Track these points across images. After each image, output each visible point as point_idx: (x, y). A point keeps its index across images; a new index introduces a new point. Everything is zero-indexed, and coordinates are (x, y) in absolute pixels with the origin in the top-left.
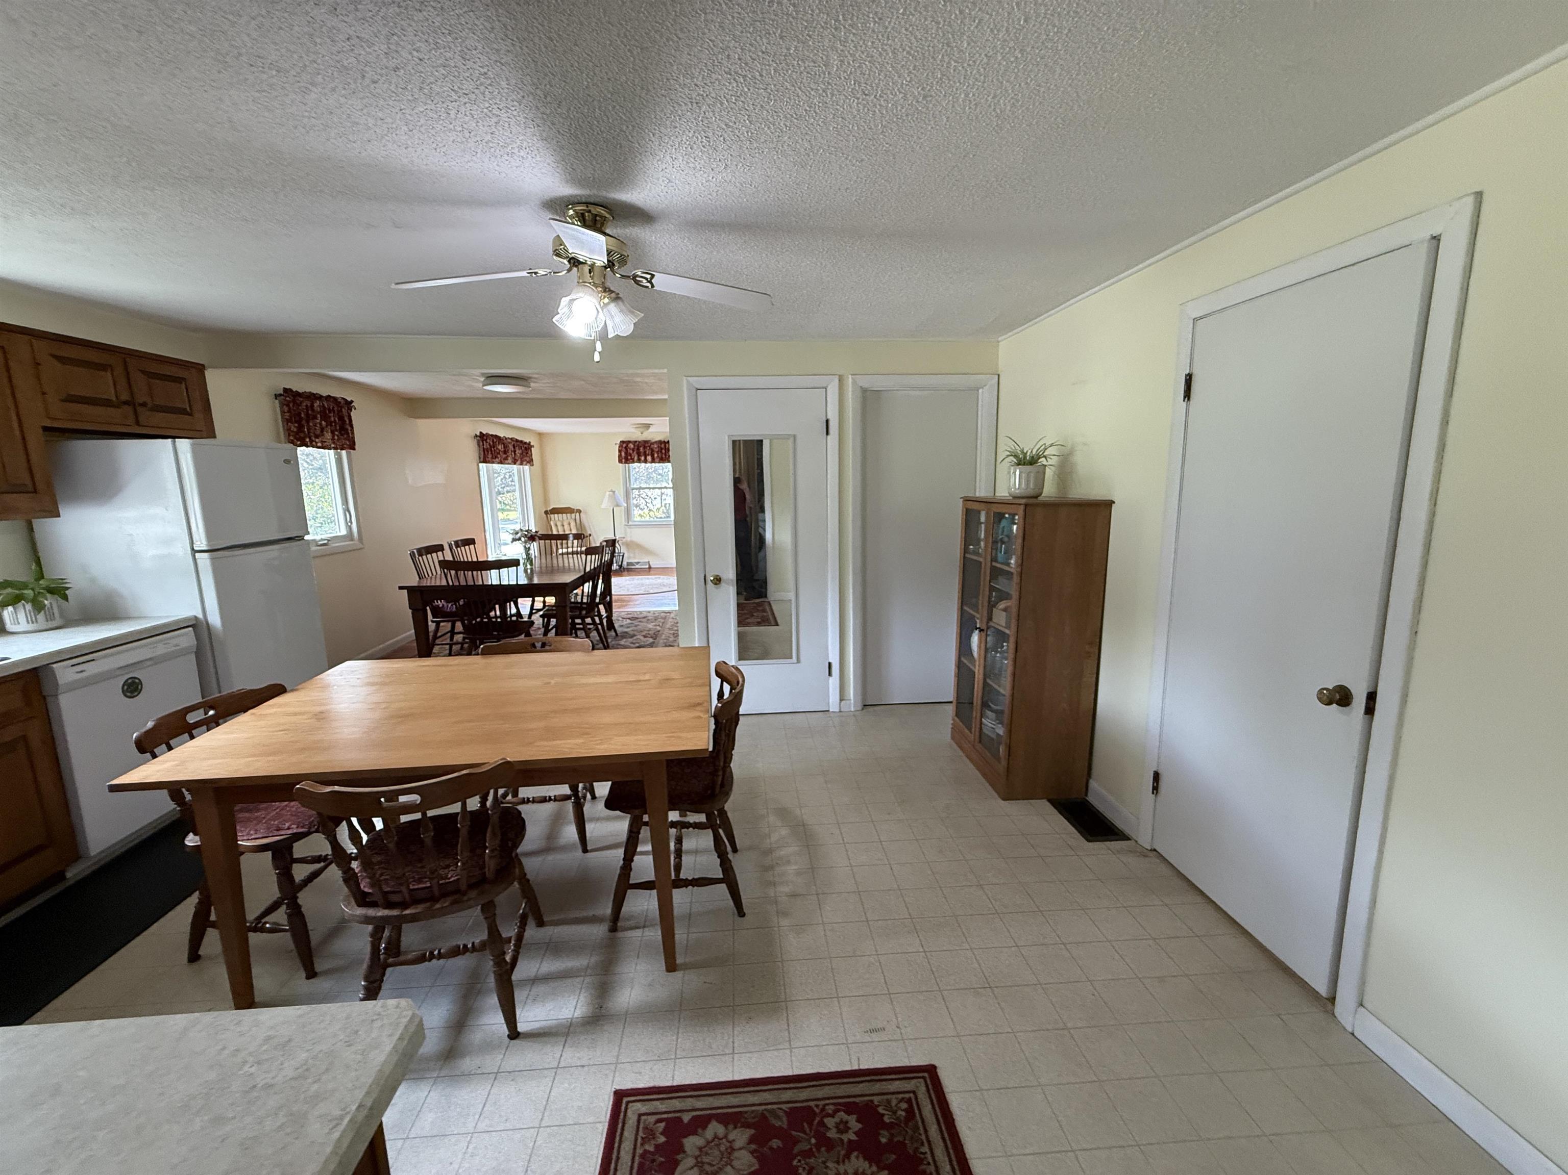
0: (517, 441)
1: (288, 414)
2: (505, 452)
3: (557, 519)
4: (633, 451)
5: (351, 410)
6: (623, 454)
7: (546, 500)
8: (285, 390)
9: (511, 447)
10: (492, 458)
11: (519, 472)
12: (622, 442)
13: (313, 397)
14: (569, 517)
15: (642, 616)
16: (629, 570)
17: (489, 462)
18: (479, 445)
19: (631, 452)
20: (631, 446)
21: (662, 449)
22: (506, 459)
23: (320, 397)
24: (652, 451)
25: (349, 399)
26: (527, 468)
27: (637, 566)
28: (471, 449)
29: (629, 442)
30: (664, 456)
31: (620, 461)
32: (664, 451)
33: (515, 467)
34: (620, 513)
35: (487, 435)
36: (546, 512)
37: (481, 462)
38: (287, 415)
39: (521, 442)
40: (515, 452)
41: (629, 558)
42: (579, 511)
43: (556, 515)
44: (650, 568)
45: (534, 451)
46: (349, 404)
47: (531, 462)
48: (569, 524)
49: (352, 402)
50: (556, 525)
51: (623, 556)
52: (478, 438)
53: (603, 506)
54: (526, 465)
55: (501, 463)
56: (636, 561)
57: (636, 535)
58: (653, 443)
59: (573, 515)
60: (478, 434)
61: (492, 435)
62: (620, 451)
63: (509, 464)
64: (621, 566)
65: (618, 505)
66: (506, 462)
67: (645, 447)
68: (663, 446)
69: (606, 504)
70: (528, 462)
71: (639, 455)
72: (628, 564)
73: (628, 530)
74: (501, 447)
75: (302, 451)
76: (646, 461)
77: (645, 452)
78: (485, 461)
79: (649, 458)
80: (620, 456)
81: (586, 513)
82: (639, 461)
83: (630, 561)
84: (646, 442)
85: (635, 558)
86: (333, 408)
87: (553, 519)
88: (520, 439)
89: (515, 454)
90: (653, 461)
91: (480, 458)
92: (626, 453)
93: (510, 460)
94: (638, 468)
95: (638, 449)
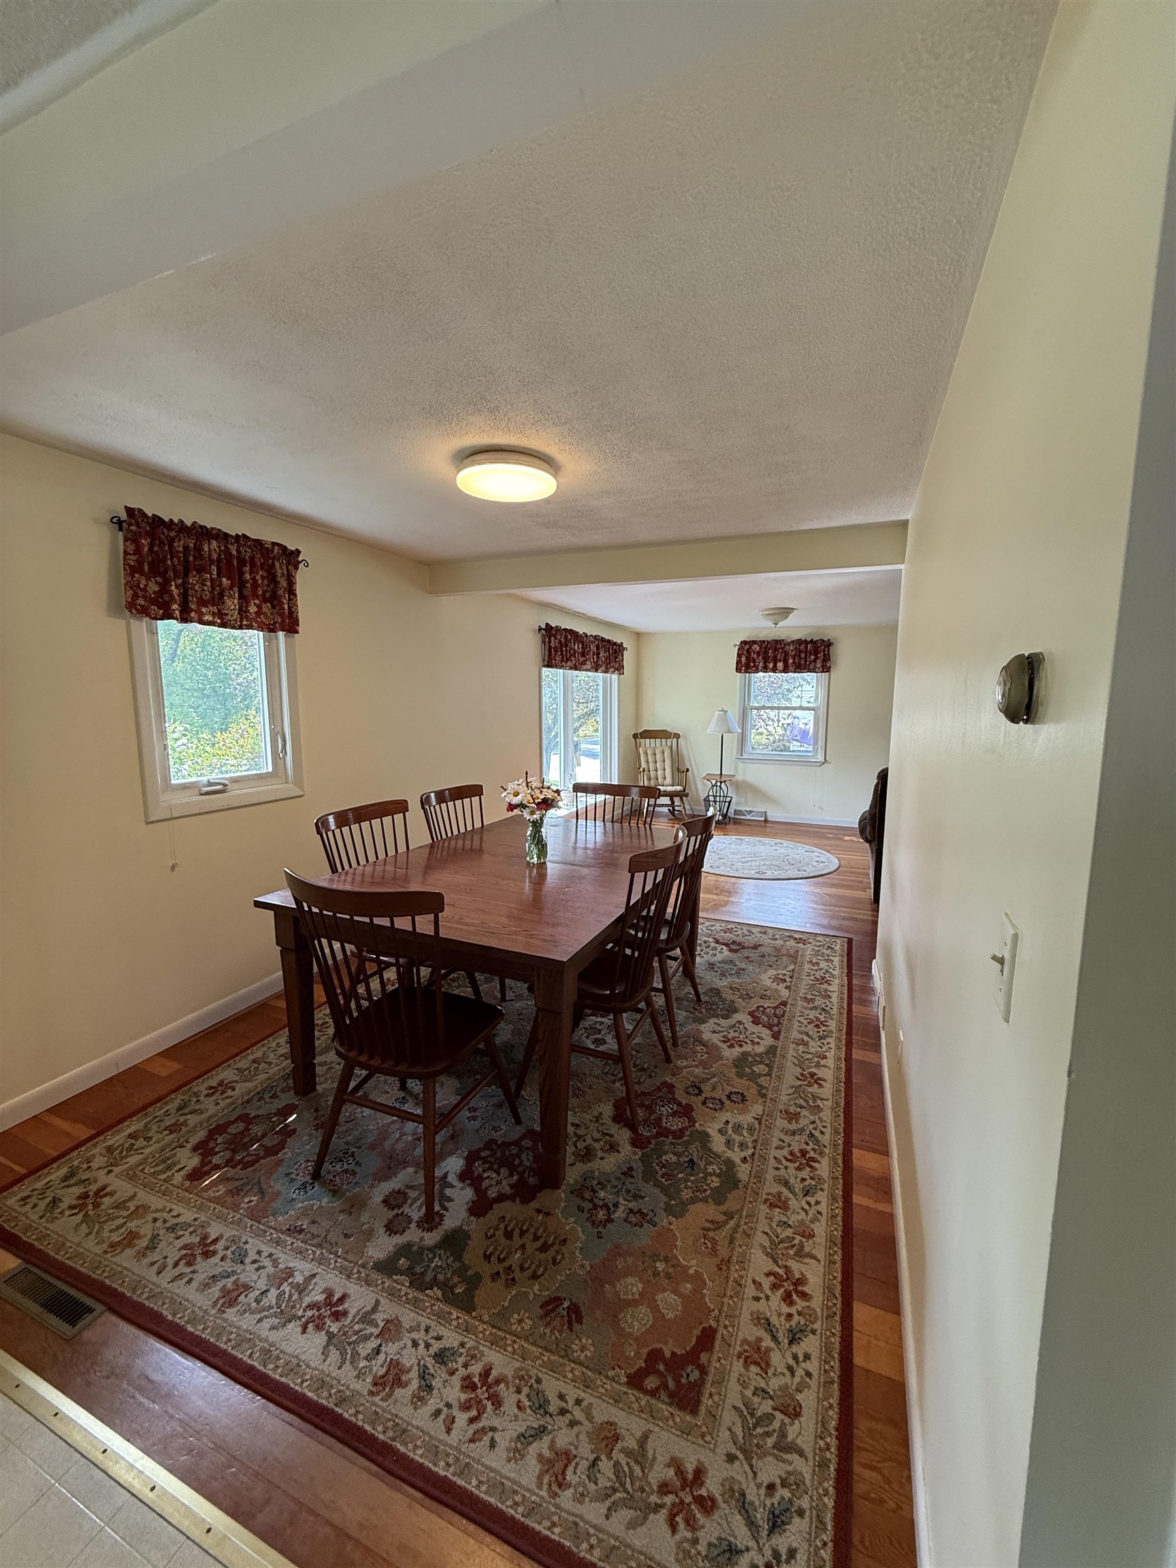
0: (603, 640)
1: (134, 558)
2: (583, 655)
3: (648, 745)
4: (758, 655)
5: (296, 568)
6: (743, 659)
7: (638, 719)
8: (130, 511)
9: (593, 648)
10: (562, 661)
11: (604, 681)
12: (744, 643)
13: (203, 533)
14: (664, 743)
15: (751, 940)
16: (737, 822)
17: (556, 666)
18: (544, 642)
19: (755, 656)
20: (756, 647)
21: (801, 652)
22: (584, 663)
23: (221, 536)
24: (786, 654)
25: (292, 547)
26: (615, 676)
27: (748, 817)
28: (531, 647)
29: (754, 642)
30: (802, 662)
31: (738, 670)
32: (803, 655)
33: (600, 676)
34: (731, 741)
35: (558, 629)
36: (635, 736)
37: (544, 666)
38: (132, 559)
39: (609, 641)
40: (598, 654)
41: (738, 804)
42: (677, 736)
43: (647, 740)
44: (766, 821)
45: (628, 659)
46: (292, 558)
47: (620, 669)
48: (663, 753)
49: (298, 552)
50: (646, 753)
51: (730, 802)
52: (543, 632)
53: (708, 731)
54: (613, 672)
55: (575, 668)
56: (748, 809)
57: (751, 773)
58: (788, 644)
59: (669, 741)
60: (544, 627)
61: (565, 630)
62: (739, 655)
63: (587, 670)
64: (725, 816)
65: (729, 731)
66: (584, 667)
67: (776, 650)
68: (802, 647)
69: (713, 728)
70: (617, 669)
71: (766, 661)
72: (736, 812)
73: (741, 765)
74: (577, 647)
75: (167, 629)
76: (774, 670)
77: (775, 656)
78: (549, 665)
79: (780, 665)
80: (739, 662)
81: (686, 738)
82: (765, 669)
83: (739, 808)
84: (776, 642)
85: (746, 805)
86: (253, 558)
87: (643, 744)
88: (607, 638)
89: (598, 656)
90: (785, 670)
91: (544, 660)
92: (748, 658)
93: (588, 666)
94: (761, 678)
95: (766, 652)
